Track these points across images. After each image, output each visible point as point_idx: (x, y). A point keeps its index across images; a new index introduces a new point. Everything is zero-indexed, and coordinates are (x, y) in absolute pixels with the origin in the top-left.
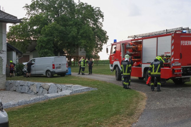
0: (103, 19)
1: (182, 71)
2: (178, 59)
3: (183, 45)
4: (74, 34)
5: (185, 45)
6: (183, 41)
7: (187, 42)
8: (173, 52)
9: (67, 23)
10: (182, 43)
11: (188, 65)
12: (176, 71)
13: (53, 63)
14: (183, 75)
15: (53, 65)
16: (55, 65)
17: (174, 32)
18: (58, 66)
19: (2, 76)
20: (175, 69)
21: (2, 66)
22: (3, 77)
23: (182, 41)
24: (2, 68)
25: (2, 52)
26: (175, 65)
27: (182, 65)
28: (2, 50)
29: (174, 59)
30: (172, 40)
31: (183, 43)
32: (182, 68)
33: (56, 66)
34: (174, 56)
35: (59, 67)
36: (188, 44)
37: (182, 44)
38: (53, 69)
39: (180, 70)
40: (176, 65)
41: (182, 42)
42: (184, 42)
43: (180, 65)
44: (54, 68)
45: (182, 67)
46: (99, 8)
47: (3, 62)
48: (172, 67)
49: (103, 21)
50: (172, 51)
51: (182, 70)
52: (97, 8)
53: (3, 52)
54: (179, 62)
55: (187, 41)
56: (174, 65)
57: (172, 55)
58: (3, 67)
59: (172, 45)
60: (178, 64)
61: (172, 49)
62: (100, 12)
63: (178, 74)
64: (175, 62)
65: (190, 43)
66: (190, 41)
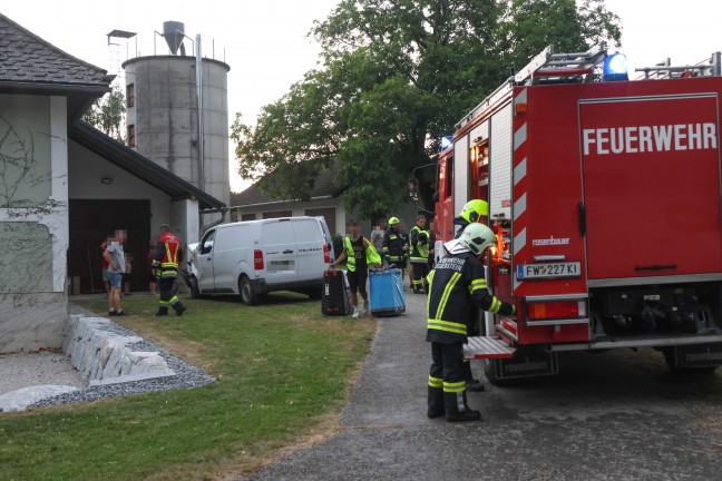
1: (582, 312)
2: (565, 241)
5: (618, 151)
6: (600, 131)
7: (635, 134)
8: (523, 198)
9: (451, 76)
10: (587, 142)
11: (640, 271)
12: (540, 312)
13: (258, 248)
15: (258, 254)
16: (264, 254)
18: (281, 257)
19: (52, 296)
20: (529, 298)
21: (52, 259)
22: (55, 301)
23: (586, 132)
24: (51, 267)
25: (48, 207)
26: (540, 275)
27: (591, 271)
28: (51, 198)
29: (529, 240)
31: (600, 140)
32: (592, 289)
33: (267, 259)
34: (535, 222)
35: (286, 263)
36: (635, 144)
37: (593, 147)
38: (258, 272)
39: (571, 305)
40: (547, 272)
41: (592, 136)
42: (606, 135)
43: (578, 273)
44: (259, 266)
45: (590, 283)
47: (55, 247)
48: (516, 285)
50: (517, 190)
51: (583, 305)
53: (54, 206)
54: (571, 254)
55: (629, 130)
56: (532, 275)
57: (518, 215)
58: (54, 262)
60: (559, 271)
61: (517, 181)
62: (606, 18)
63: (558, 329)
64: (538, 254)
65: (653, 138)
66: (655, 128)
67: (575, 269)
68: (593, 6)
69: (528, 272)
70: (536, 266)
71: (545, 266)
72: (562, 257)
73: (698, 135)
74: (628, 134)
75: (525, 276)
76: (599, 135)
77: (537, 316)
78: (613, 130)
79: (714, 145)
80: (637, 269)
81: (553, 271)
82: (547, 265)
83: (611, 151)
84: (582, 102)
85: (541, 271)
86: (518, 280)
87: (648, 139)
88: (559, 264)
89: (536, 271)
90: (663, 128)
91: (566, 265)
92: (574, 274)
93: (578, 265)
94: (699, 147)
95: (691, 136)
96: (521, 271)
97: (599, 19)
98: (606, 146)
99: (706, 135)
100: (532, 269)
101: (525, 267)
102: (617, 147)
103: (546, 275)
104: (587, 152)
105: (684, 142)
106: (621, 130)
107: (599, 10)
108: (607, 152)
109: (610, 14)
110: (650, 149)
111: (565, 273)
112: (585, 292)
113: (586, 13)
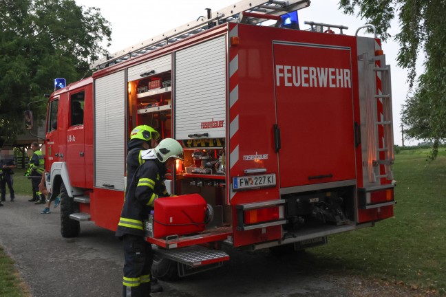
0: (110, 39)
1: (281, 215)
2: (266, 156)
3: (287, 84)
4: (17, 78)
5: (297, 85)
6: (287, 67)
7: (307, 72)
8: (236, 120)
10: (279, 75)
11: (311, 180)
12: (253, 218)
14: (291, 228)
17: (241, 16)
20: (246, 206)
23: (278, 67)
26: (249, 186)
27: (283, 182)
29: (240, 156)
30: (230, 57)
31: (287, 75)
32: (283, 197)
34: (244, 140)
36: (307, 80)
37: (282, 79)
39: (274, 209)
40: (255, 183)
41: (282, 71)
42: (290, 71)
43: (275, 183)
45: (282, 191)
46: (98, 9)
48: (232, 195)
49: (109, 45)
50: (231, 112)
51: (281, 210)
52: (94, 8)
54: (269, 166)
55: (304, 68)
56: (244, 186)
57: (233, 133)
59: (231, 82)
60: (262, 182)
61: (232, 104)
62: (101, 21)
63: (264, 231)
64: (249, 168)
65: (317, 77)
66: (318, 69)
67: (272, 180)
68: (93, 12)
69: (241, 184)
70: (247, 178)
71: (253, 178)
72: (265, 170)
73: (341, 77)
74: (303, 72)
75: (239, 187)
76: (286, 71)
77: (251, 221)
78: (294, 67)
79: (350, 86)
80: (309, 179)
81: (258, 182)
82: (254, 177)
83: (293, 84)
84: (275, 42)
85: (250, 182)
86: (234, 191)
87: (314, 77)
88: (262, 176)
89: (247, 182)
90: (322, 69)
91: (267, 176)
92: (272, 184)
93: (274, 176)
94: (342, 86)
95: (338, 77)
96: (236, 183)
97: (96, 21)
98: (290, 80)
99: (346, 78)
100: (243, 181)
101: (239, 179)
102: (297, 82)
103: (254, 185)
104: (278, 84)
105: (334, 81)
106: (298, 68)
107: (97, 15)
108: (290, 85)
109: (103, 19)
110: (316, 85)
111: (266, 184)
112: (279, 198)
113: (89, 16)
